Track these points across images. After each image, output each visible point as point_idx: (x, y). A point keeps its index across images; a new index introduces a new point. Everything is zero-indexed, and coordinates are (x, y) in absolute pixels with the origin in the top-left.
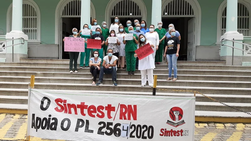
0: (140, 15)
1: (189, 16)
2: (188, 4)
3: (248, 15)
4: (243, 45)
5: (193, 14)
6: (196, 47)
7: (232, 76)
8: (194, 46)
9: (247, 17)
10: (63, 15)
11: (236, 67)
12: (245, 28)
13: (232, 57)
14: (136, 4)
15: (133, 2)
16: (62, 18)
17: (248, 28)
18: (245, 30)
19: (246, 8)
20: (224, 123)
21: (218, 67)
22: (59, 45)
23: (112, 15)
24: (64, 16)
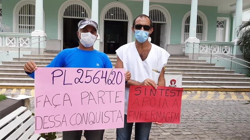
0: (127, 19)
1: (163, 22)
2: (162, 13)
3: (202, 24)
4: (199, 47)
5: (165, 21)
6: (167, 45)
7: (193, 66)
8: (166, 44)
9: (201, 25)
10: (64, 15)
11: (195, 60)
12: (200, 33)
13: (192, 54)
14: (124, 11)
15: (122, 9)
16: (63, 18)
17: (202, 33)
18: (200, 35)
19: (201, 19)
20: (190, 91)
21: (185, 60)
22: (61, 40)
23: (105, 18)
24: (65, 17)
